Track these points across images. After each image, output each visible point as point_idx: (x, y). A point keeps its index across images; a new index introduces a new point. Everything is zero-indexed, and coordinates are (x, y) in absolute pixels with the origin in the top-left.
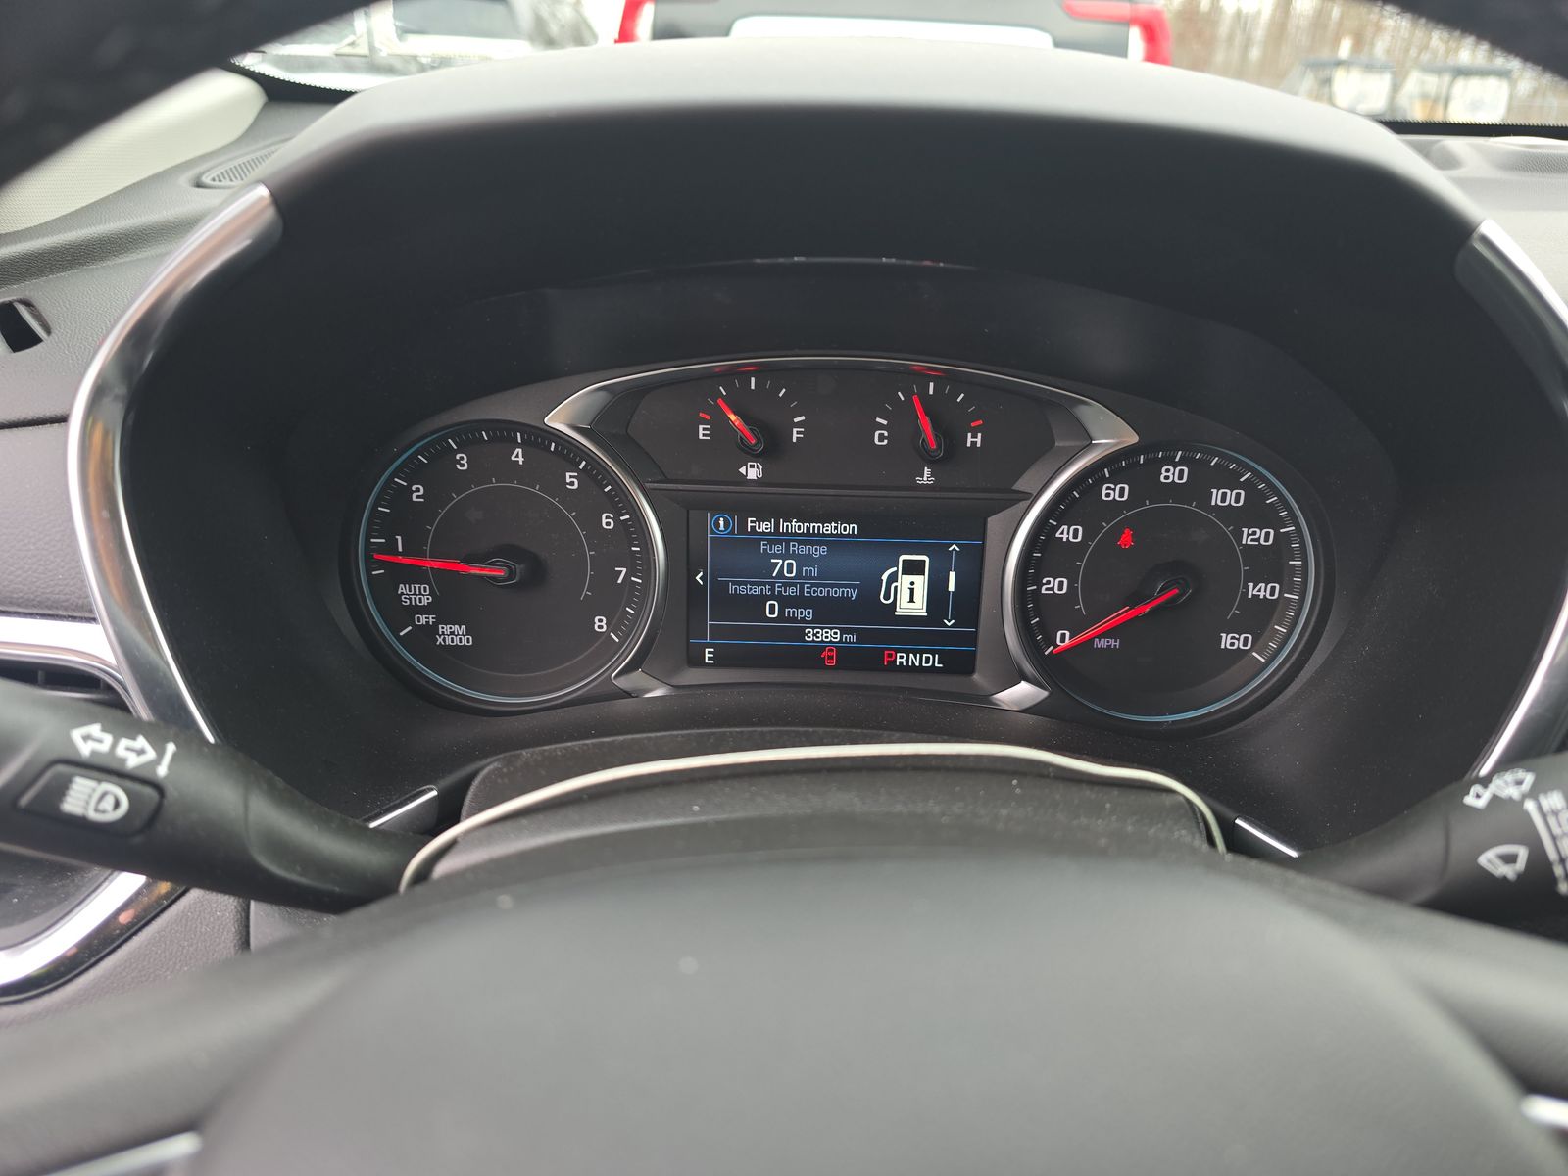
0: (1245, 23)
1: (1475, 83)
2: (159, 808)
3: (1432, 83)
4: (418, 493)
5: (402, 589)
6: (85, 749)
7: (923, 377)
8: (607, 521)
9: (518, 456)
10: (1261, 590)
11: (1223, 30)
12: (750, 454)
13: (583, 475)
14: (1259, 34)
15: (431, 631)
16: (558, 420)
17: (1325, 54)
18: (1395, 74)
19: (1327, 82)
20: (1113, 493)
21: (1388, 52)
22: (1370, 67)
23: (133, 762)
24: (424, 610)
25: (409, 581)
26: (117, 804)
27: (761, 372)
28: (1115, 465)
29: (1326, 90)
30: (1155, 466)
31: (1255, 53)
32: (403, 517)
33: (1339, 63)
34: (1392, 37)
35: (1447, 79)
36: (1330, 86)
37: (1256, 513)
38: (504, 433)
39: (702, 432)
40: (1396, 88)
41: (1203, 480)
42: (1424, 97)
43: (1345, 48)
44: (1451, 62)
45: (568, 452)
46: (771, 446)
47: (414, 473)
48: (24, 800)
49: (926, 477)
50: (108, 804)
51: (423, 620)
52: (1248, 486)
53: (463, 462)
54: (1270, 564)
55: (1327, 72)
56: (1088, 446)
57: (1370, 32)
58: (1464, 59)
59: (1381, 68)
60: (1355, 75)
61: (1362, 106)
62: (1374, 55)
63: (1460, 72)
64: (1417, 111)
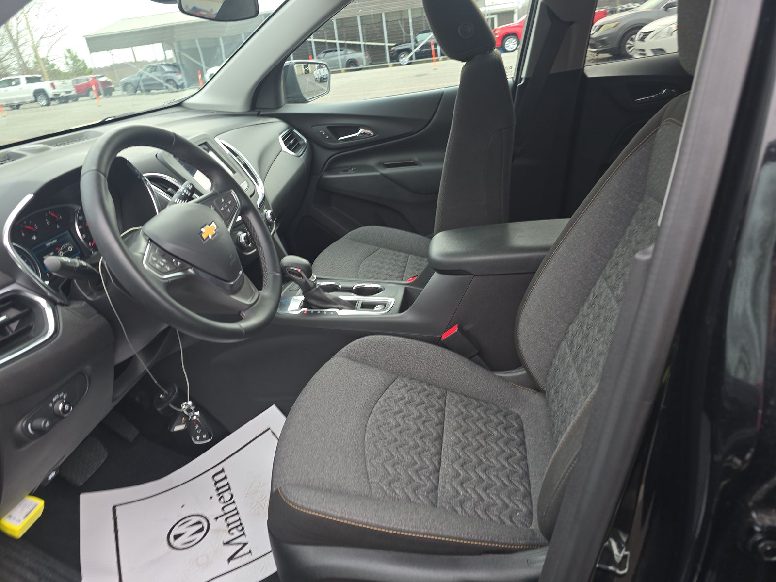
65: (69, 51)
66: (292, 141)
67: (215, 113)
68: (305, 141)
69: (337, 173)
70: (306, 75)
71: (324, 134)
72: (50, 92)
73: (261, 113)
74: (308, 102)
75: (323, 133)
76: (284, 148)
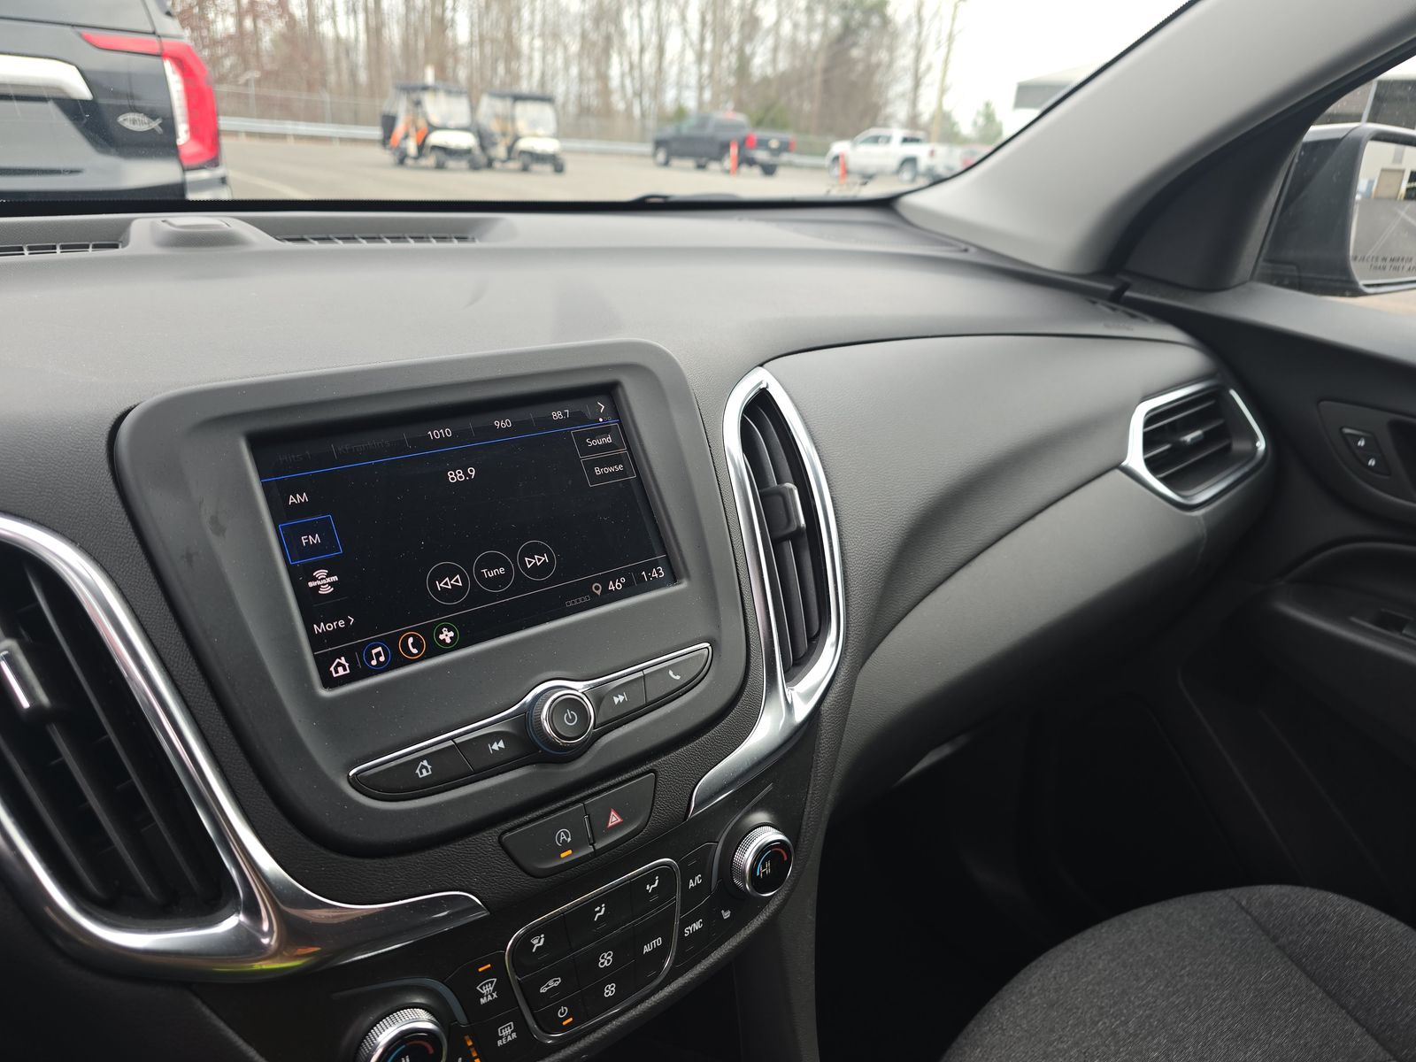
3: (501, 106)
11: (330, 55)
14: (361, 57)
17: (415, 80)
18: (470, 98)
19: (418, 103)
21: (468, 80)
22: (451, 92)
29: (420, 110)
31: (363, 76)
34: (469, 67)
35: (509, 103)
36: (422, 107)
40: (473, 109)
42: (497, 116)
43: (430, 76)
44: (515, 90)
57: (450, 62)
58: (524, 87)
59: (459, 93)
60: (442, 97)
61: (452, 123)
62: (456, 80)
63: (518, 98)
64: (494, 126)
65: (987, 105)
66: (1198, 433)
67: (972, 256)
68: (1261, 445)
69: (1341, 617)
70: (1406, 202)
71: (1361, 443)
72: (924, 162)
73: (1128, 294)
74: (1357, 292)
75: (1358, 438)
76: (1135, 459)
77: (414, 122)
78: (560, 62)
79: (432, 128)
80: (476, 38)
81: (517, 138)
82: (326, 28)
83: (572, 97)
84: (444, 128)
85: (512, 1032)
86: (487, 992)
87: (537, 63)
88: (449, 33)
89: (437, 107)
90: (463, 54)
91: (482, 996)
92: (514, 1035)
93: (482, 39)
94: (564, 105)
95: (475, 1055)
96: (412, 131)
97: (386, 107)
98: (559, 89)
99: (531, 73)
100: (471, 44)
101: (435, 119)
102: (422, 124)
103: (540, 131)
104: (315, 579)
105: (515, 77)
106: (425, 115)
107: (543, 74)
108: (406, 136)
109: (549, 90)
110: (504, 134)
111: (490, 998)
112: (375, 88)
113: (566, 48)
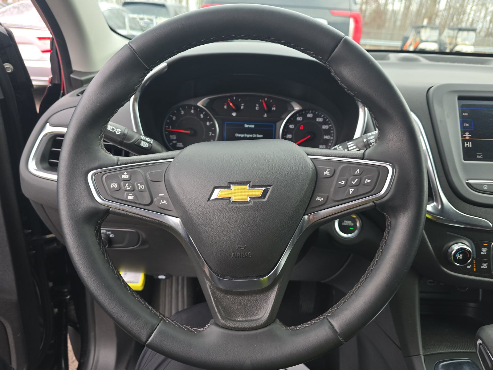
0: (395, 14)
1: (465, 33)
2: (152, 147)
3: (451, 33)
4: (174, 118)
5: (171, 136)
6: (143, 138)
7: (265, 97)
8: (208, 124)
9: (192, 111)
10: (326, 137)
11: (388, 16)
12: (234, 111)
13: (204, 115)
14: (400, 17)
15: (176, 144)
16: (199, 104)
17: (419, 24)
18: (440, 30)
19: (419, 33)
20: (299, 119)
21: (440, 23)
22: (432, 28)
23: (148, 141)
24: (175, 140)
25: (172, 134)
26: (147, 146)
27: (236, 96)
28: (298, 113)
29: (419, 35)
30: (306, 114)
31: (398, 23)
32: (172, 123)
33: (423, 27)
34: (441, 18)
35: (456, 32)
37: (325, 123)
38: (190, 107)
39: (225, 107)
40: (440, 34)
41: (315, 116)
42: (449, 37)
43: (425, 22)
44: (459, 26)
45: (202, 110)
46: (237, 110)
47: (174, 114)
48: (136, 143)
49: (265, 115)
50: (146, 145)
51: (174, 142)
52: (323, 117)
53: (183, 112)
54: (327, 132)
55: (419, 30)
56: (294, 110)
57: (434, 17)
58: (463, 25)
59: (436, 28)
60: (428, 30)
61: (430, 39)
62: (435, 24)
63: (460, 30)
64: (447, 41)
77: (415, 40)
78: (482, 15)
79: (422, 41)
80: (447, 7)
81: (456, 45)
82: (390, 7)
83: (484, 29)
84: (427, 41)
85: (486, 266)
86: (484, 251)
87: (472, 16)
88: (437, 6)
89: (425, 34)
90: (440, 14)
91: (482, 252)
92: (486, 267)
93: (450, 8)
94: (480, 32)
95: (475, 266)
96: (413, 43)
97: (406, 34)
98: (479, 26)
99: (468, 19)
100: (445, 9)
101: (424, 38)
102: (418, 40)
103: (467, 42)
104: (465, 134)
105: (460, 21)
106: (420, 37)
107: (473, 20)
108: (411, 45)
109: (474, 26)
110: (450, 44)
111: (484, 253)
112: (403, 27)
113: (487, 9)
